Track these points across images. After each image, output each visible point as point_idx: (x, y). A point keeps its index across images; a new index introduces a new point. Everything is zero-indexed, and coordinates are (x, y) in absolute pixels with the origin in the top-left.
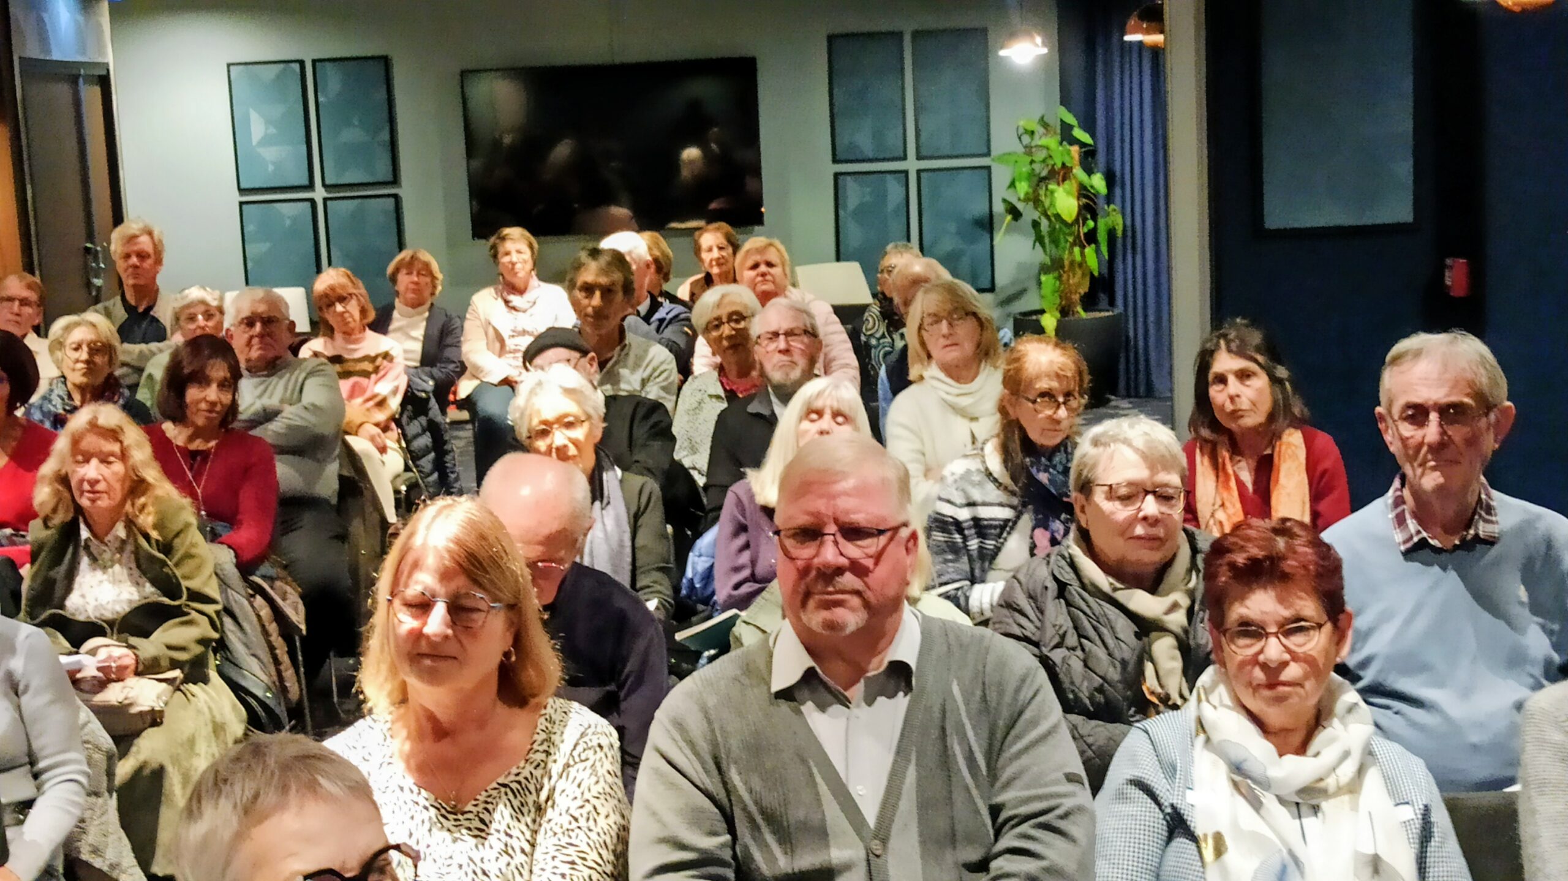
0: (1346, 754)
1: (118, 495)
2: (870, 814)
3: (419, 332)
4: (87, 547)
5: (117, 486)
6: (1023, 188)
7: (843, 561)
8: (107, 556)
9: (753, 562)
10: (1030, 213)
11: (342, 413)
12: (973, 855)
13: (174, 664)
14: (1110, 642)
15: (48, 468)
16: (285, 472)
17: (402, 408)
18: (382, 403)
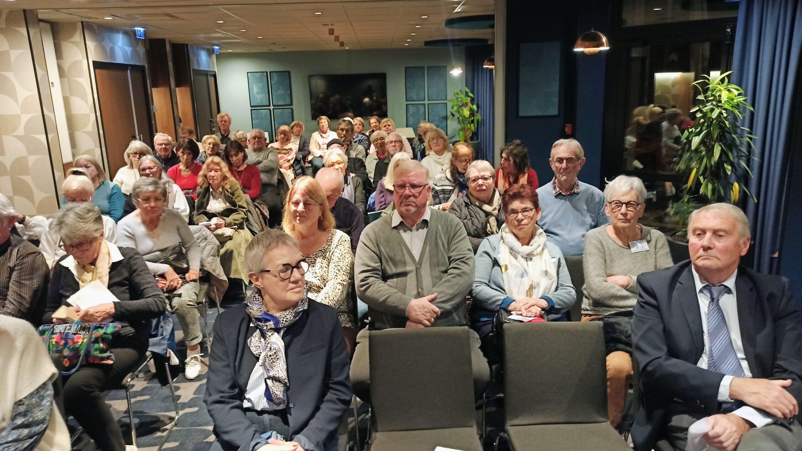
0: (539, 246)
1: (220, 180)
2: (417, 258)
3: (298, 143)
4: (212, 194)
5: (219, 178)
6: (455, 108)
7: (410, 194)
8: (217, 196)
9: (385, 200)
10: (457, 115)
11: (279, 162)
12: (444, 269)
13: (235, 224)
14: (479, 218)
15: (201, 173)
16: (264, 177)
17: (294, 162)
18: (289, 161)
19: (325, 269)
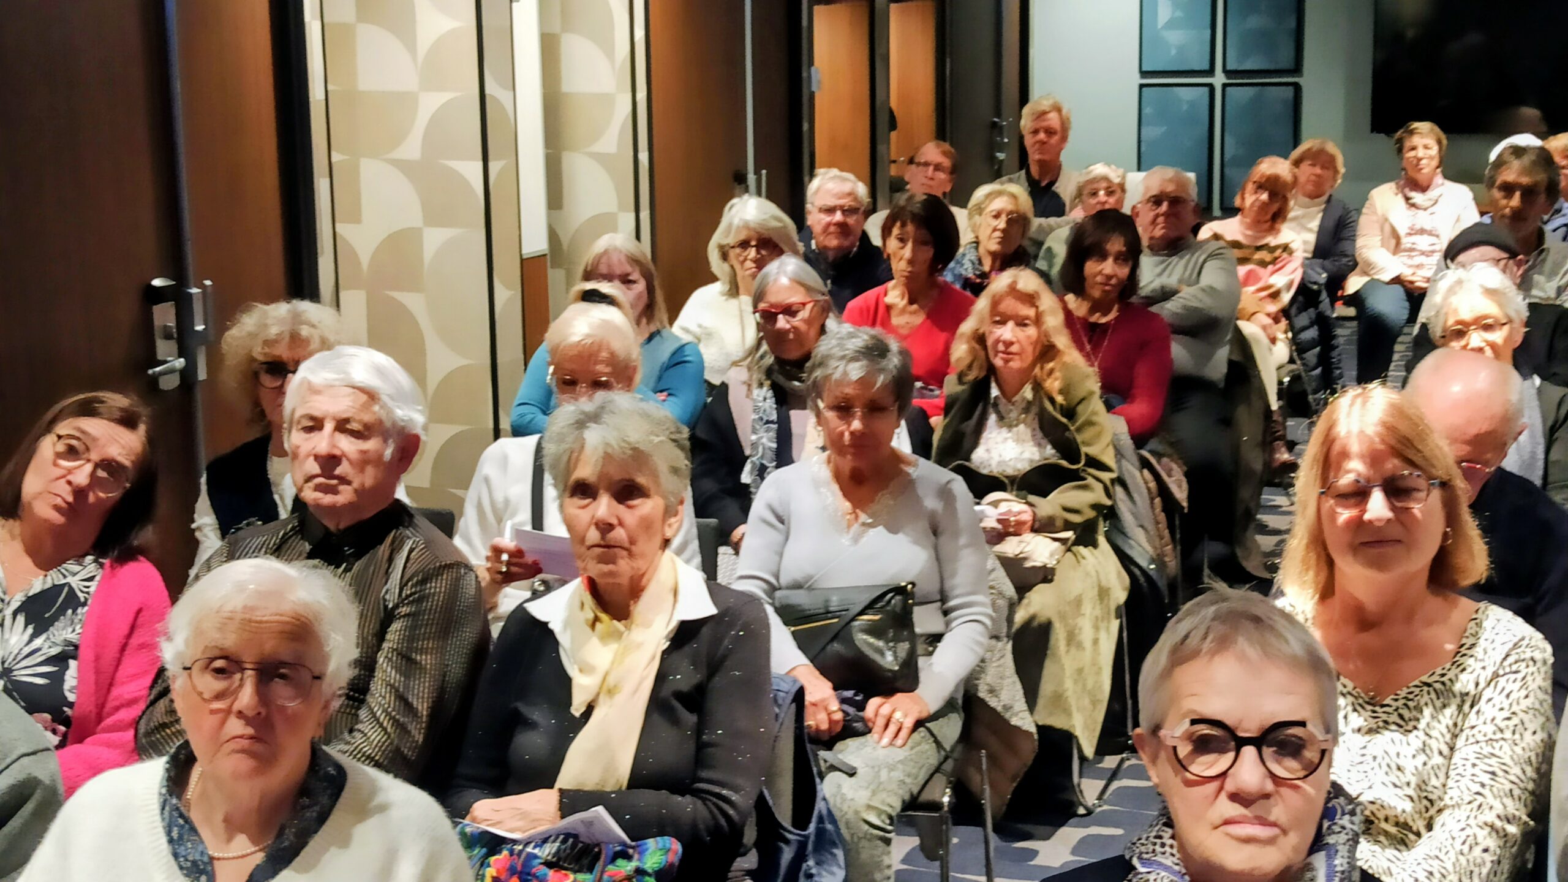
1: (1029, 358)
3: (1315, 224)
4: (996, 405)
5: (1029, 349)
8: (1013, 415)
11: (1237, 299)
13: (1068, 526)
15: (967, 327)
16: (1179, 352)
17: (1294, 300)
18: (1275, 295)
19: (1438, 760)
